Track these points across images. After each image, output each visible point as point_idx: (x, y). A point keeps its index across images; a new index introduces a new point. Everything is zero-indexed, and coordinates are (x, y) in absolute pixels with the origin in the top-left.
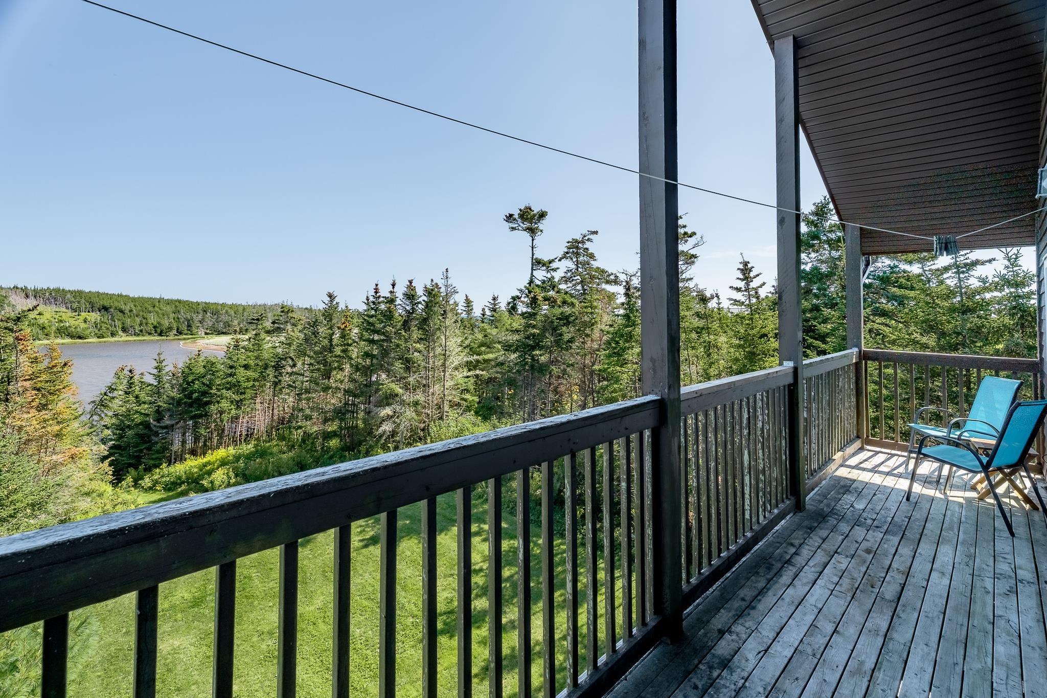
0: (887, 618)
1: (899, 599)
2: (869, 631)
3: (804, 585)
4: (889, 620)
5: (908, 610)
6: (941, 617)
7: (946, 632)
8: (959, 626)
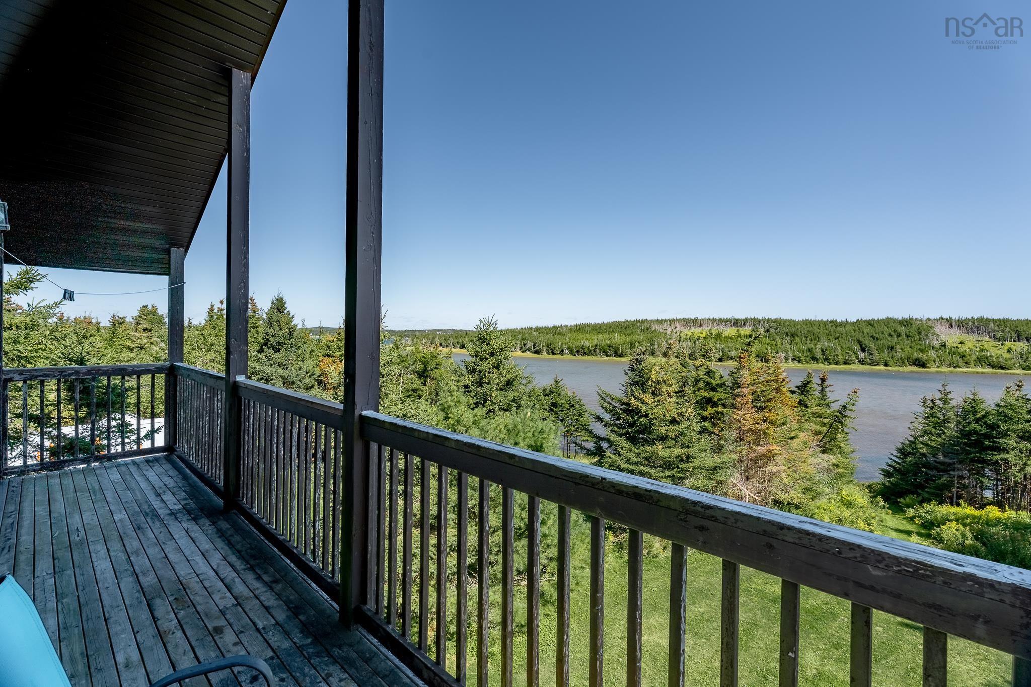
0: (145, 585)
1: (149, 605)
2: (148, 571)
3: (218, 565)
4: (142, 585)
5: (135, 602)
6: (107, 615)
7: (98, 605)
8: (90, 617)
